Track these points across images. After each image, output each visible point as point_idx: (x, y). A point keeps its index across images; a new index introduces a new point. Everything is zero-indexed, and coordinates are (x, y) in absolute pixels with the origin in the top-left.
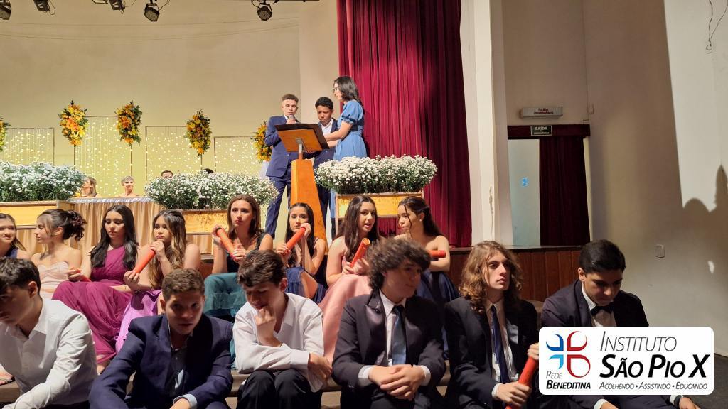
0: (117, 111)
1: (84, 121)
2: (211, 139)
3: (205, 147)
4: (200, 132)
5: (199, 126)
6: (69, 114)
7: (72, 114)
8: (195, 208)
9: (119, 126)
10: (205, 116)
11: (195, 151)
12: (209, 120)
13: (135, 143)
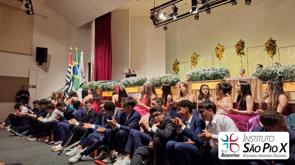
0: (235, 44)
1: (223, 50)
2: (277, 49)
3: (274, 53)
4: (272, 47)
5: (271, 44)
6: (218, 48)
7: (219, 48)
9: (236, 50)
10: (273, 39)
11: (269, 56)
12: (276, 41)
13: (243, 56)
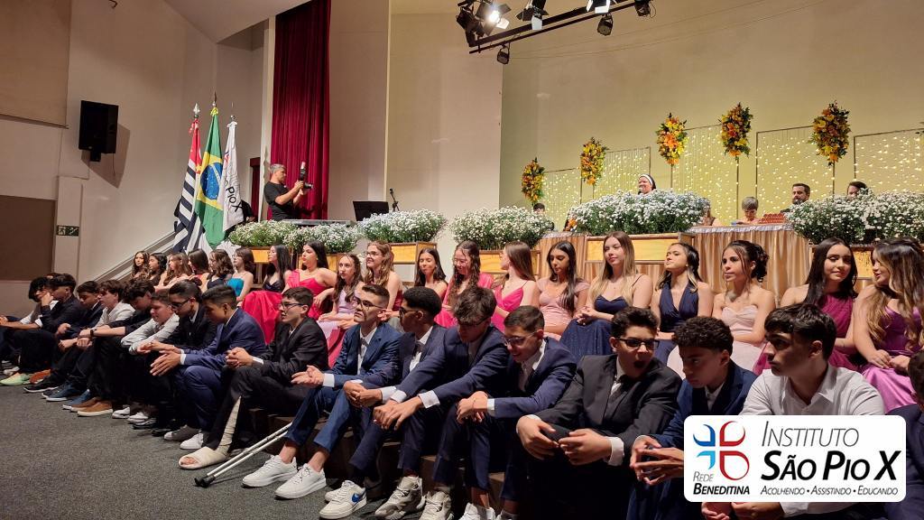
0: (721, 118)
1: (683, 135)
2: (850, 140)
3: (840, 152)
4: (833, 132)
5: (832, 123)
6: (666, 129)
7: (670, 129)
8: (859, 242)
9: (723, 137)
10: (841, 108)
11: (825, 159)
12: (847, 113)
13: (742, 155)
